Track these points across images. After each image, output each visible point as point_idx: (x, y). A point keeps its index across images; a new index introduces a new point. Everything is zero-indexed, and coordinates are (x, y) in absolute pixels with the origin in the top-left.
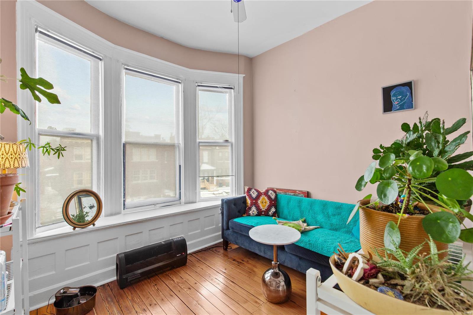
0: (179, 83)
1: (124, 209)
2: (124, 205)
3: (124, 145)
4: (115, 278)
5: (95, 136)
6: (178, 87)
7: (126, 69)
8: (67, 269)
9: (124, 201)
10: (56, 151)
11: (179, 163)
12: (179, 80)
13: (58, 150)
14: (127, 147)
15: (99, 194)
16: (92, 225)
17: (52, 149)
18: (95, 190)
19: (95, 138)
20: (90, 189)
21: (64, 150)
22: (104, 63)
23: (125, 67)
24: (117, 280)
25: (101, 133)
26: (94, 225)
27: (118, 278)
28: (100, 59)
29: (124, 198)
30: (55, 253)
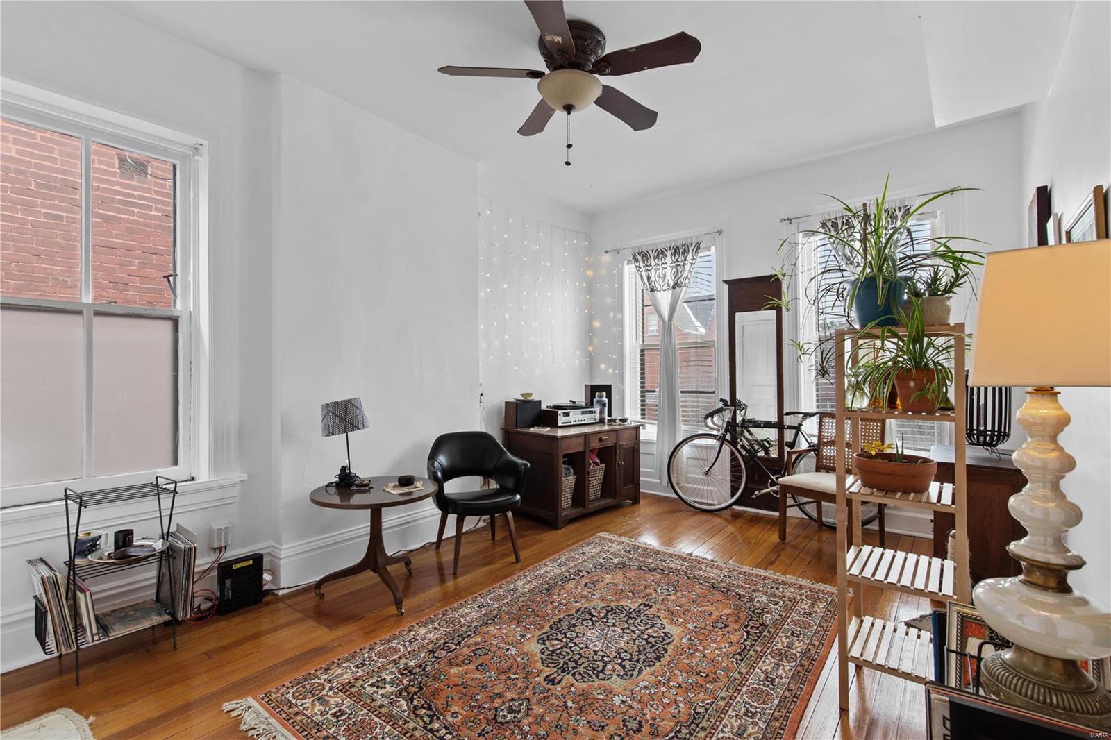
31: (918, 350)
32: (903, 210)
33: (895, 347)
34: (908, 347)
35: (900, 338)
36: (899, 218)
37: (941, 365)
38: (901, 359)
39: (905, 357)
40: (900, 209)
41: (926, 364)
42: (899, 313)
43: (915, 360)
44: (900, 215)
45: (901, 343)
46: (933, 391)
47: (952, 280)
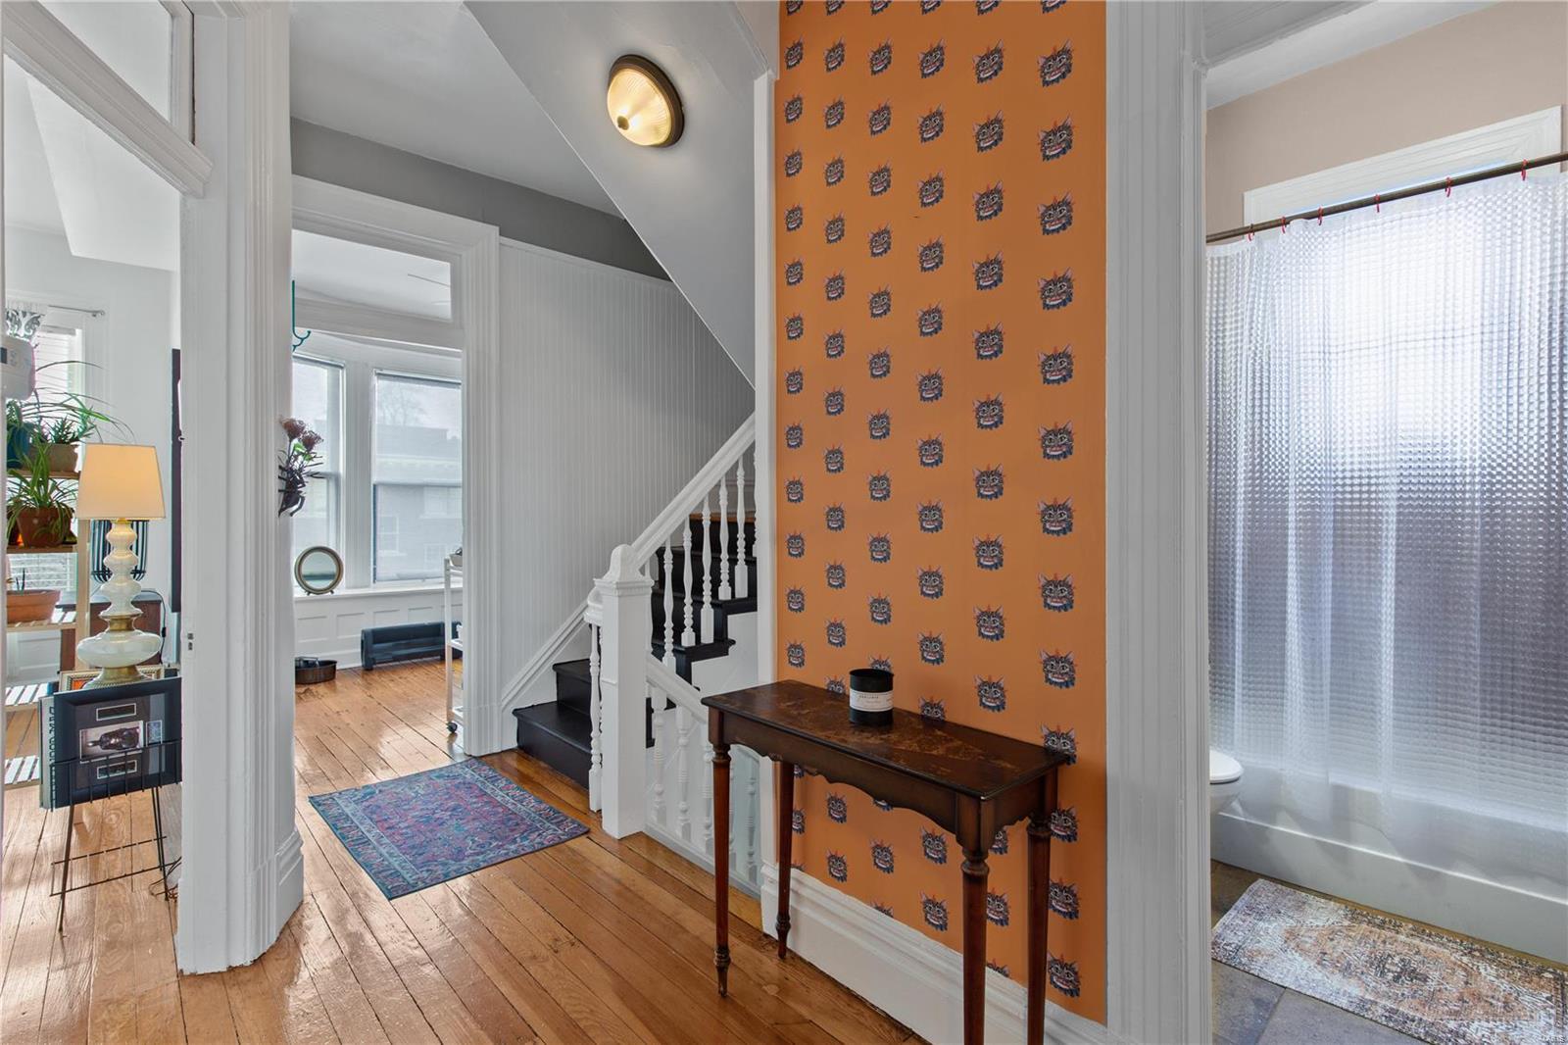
1: (374, 582)
2: (375, 575)
3: (375, 486)
4: (360, 664)
5: (334, 475)
7: (379, 374)
9: (375, 569)
14: (381, 493)
15: (339, 554)
16: (329, 594)
18: (332, 547)
19: (333, 478)
20: (325, 546)
22: (347, 374)
24: (363, 666)
25: (342, 470)
26: (332, 592)
27: (364, 663)
28: (342, 368)
29: (375, 564)
31: (42, 492)
32: (29, 317)
33: (18, 487)
34: (32, 488)
35: (23, 480)
36: (23, 325)
37: (64, 505)
38: (23, 499)
39: (29, 497)
40: (24, 314)
41: (51, 504)
42: (23, 457)
43: (39, 500)
44: (24, 321)
45: (24, 484)
46: (57, 527)
47: (81, 430)
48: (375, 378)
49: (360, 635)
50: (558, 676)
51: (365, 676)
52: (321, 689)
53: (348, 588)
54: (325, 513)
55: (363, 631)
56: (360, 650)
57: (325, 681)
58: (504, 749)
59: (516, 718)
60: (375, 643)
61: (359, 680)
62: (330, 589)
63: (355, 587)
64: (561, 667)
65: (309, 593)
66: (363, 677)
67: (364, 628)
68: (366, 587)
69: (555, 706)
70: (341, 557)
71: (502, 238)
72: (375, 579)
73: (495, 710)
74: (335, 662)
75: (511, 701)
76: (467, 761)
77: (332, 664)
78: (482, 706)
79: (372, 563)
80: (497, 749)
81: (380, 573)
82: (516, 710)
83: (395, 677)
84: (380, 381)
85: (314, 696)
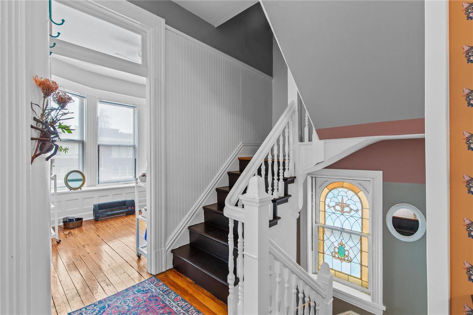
0: (135, 107)
1: (98, 184)
2: (98, 181)
3: (99, 146)
4: (93, 218)
5: (81, 141)
6: (135, 109)
7: (100, 101)
8: (67, 210)
9: (98, 179)
10: (64, 150)
11: (135, 157)
12: (135, 105)
13: (65, 149)
14: (101, 148)
15: (83, 173)
16: (80, 189)
17: (63, 149)
18: (81, 170)
20: (78, 170)
21: (68, 149)
22: (87, 100)
23: (99, 100)
24: (94, 219)
25: (85, 139)
26: (81, 189)
27: (94, 218)
28: (85, 98)
29: (98, 177)
30: (61, 201)
48: (98, 102)
49: (93, 206)
50: (190, 232)
51: (96, 224)
52: (76, 231)
53: (88, 186)
54: (78, 156)
55: (94, 205)
56: (93, 212)
57: (78, 227)
58: (167, 269)
59: (172, 254)
60: (99, 210)
61: (92, 226)
62: (80, 187)
63: (91, 186)
64: (191, 228)
65: (71, 189)
66: (94, 225)
67: (94, 204)
68: (96, 186)
69: (189, 246)
70: (84, 174)
71: (166, 25)
72: (98, 183)
73: (163, 251)
74: (82, 219)
75: (170, 246)
76: (150, 278)
77: (80, 219)
78: (157, 250)
79: (97, 176)
80: (164, 270)
81: (101, 180)
82: (172, 250)
83: (108, 224)
84: (100, 104)
85: (72, 236)
